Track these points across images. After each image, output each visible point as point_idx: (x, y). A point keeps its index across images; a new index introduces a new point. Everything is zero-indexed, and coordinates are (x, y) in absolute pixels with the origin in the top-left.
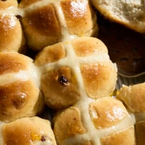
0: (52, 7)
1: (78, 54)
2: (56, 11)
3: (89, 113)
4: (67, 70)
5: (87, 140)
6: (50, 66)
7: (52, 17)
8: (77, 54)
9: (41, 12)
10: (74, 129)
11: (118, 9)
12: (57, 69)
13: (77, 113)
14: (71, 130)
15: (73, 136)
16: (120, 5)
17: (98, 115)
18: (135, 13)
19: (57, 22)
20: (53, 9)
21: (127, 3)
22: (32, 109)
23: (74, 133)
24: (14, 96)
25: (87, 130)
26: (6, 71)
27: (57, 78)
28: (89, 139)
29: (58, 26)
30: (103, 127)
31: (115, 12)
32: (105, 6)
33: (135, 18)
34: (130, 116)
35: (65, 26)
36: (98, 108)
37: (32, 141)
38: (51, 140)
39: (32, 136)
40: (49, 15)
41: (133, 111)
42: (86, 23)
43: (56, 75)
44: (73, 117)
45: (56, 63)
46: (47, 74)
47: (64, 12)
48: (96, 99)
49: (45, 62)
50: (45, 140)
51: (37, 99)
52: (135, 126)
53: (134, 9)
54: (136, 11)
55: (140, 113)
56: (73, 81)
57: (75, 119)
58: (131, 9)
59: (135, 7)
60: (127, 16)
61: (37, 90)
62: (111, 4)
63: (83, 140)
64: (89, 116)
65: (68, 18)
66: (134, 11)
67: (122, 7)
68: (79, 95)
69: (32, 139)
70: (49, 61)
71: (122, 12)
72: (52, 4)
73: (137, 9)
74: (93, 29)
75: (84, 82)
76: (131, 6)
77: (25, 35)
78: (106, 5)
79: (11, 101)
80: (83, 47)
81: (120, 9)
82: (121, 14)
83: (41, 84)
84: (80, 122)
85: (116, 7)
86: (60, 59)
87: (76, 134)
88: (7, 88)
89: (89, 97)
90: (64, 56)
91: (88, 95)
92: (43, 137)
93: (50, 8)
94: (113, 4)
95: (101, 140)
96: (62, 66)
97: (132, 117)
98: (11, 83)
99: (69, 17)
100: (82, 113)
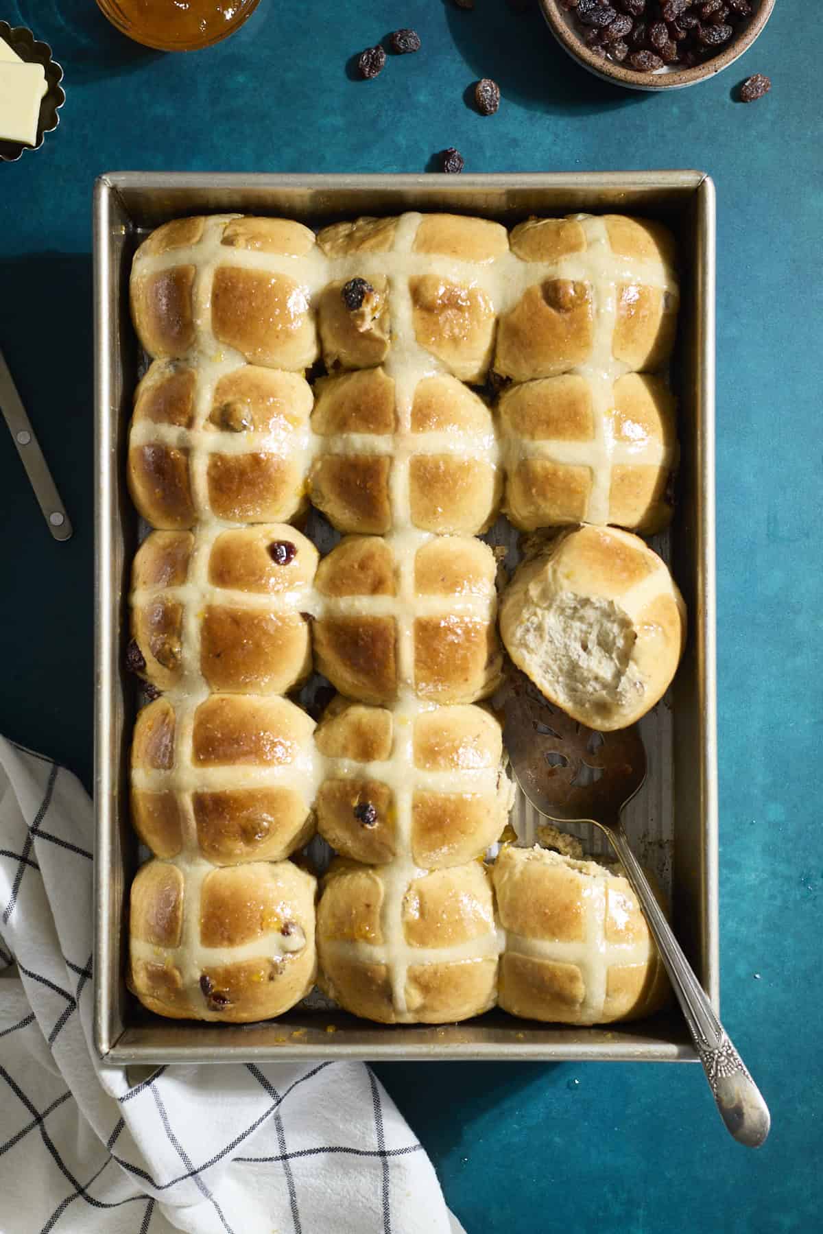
0: (391, 624)
1: (419, 760)
2: (396, 641)
3: (403, 904)
4: (381, 793)
5: (379, 961)
6: (348, 767)
7: (385, 653)
8: (417, 760)
9: (361, 630)
10: (361, 930)
11: (555, 668)
12: (361, 783)
13: (378, 894)
14: (352, 927)
15: (353, 940)
16: (564, 659)
17: (422, 914)
18: (592, 694)
19: (392, 665)
20: (393, 633)
21: (581, 663)
22: (282, 847)
23: (356, 937)
24: (248, 819)
25: (386, 941)
26: (242, 759)
27: (355, 803)
28: (383, 962)
29: (392, 676)
30: (423, 943)
31: (546, 672)
32: (524, 652)
33: (587, 705)
34: (494, 933)
35: (409, 681)
36: (427, 899)
37: (262, 929)
38: (304, 934)
39: (262, 918)
40: (380, 645)
41: (506, 925)
42: (466, 680)
43: (354, 795)
44: (364, 900)
45: (362, 764)
46: (335, 784)
47: (417, 648)
48: (432, 871)
49: (340, 751)
50: (288, 934)
51: (299, 828)
52: (501, 957)
53: (592, 683)
54: (595, 690)
55: (518, 934)
56: (389, 820)
57: (368, 906)
58: (584, 681)
59: (596, 678)
60: (572, 691)
61: (303, 810)
62: (542, 652)
63: (371, 958)
64: (400, 909)
65: (421, 665)
66: (590, 689)
67: (565, 668)
68: (394, 855)
69: (261, 924)
70: (350, 753)
71: (561, 679)
72: (394, 618)
73: (598, 687)
74: (483, 688)
75: (414, 830)
76: (586, 674)
77: (313, 656)
78: (528, 652)
79: (237, 826)
80: (437, 744)
81: (561, 670)
82: (558, 682)
83: (317, 798)
84: (377, 916)
85: (551, 662)
86: (374, 759)
87: (361, 940)
88: (236, 800)
89: (416, 864)
90: (385, 755)
91: (414, 860)
92: (286, 926)
93: (385, 628)
94: (546, 652)
95: (410, 969)
96: (373, 781)
97: (499, 937)
98: (246, 791)
99: (425, 663)
100: (388, 897)
